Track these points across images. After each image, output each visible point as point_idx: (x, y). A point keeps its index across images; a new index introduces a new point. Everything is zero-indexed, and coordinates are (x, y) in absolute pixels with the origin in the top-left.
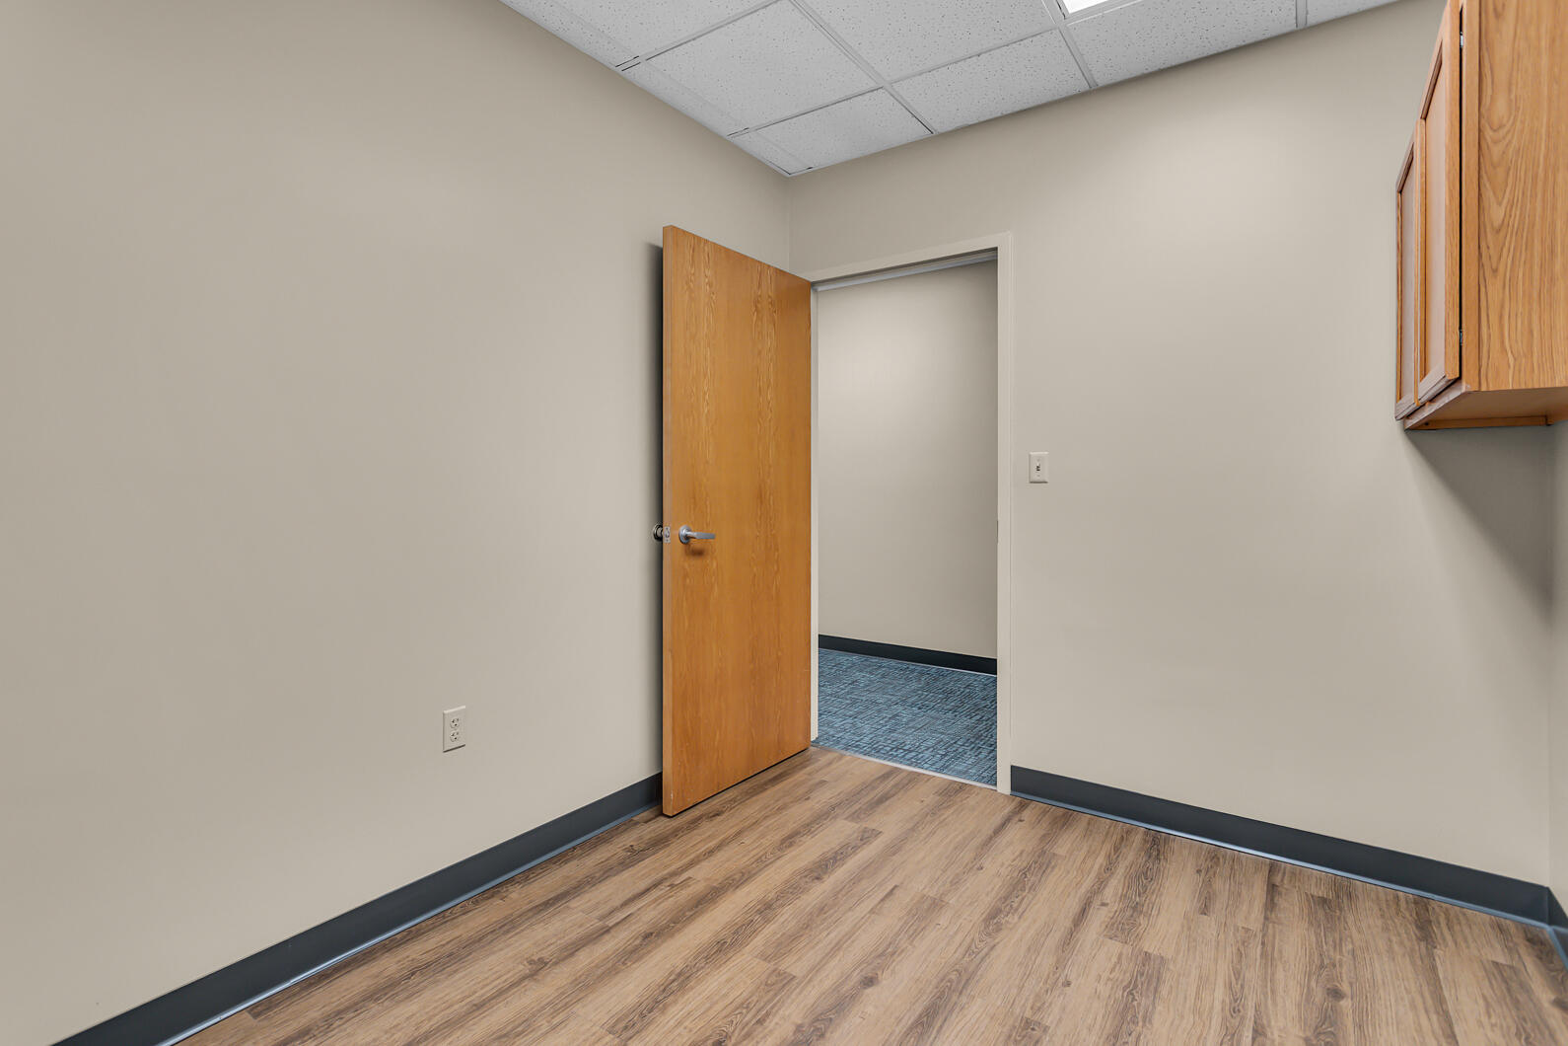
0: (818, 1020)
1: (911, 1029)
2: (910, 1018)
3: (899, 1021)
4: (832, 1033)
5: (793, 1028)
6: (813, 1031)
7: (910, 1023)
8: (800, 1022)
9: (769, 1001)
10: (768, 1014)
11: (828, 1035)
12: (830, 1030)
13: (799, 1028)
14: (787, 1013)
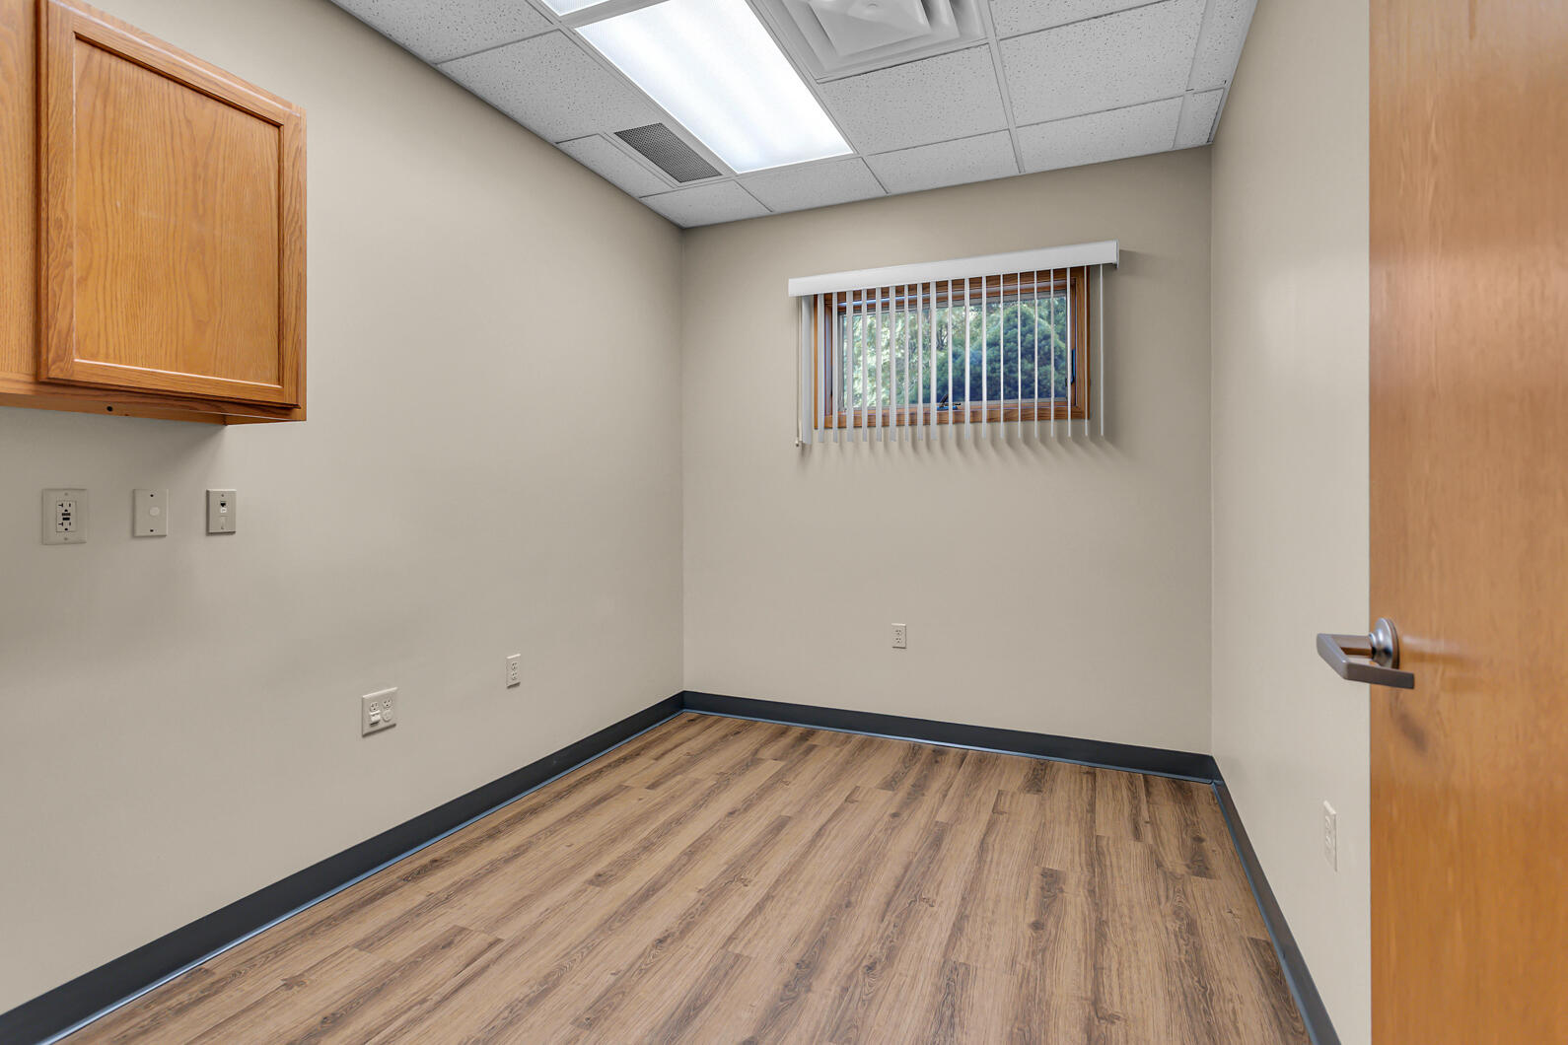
0: (793, 998)
1: (706, 1003)
2: (706, 1013)
3: (717, 1009)
4: (778, 989)
5: (814, 988)
6: (795, 988)
7: (706, 1009)
8: (810, 994)
9: (847, 1008)
10: (842, 997)
11: (781, 987)
12: (780, 991)
13: (809, 989)
14: (824, 1002)
